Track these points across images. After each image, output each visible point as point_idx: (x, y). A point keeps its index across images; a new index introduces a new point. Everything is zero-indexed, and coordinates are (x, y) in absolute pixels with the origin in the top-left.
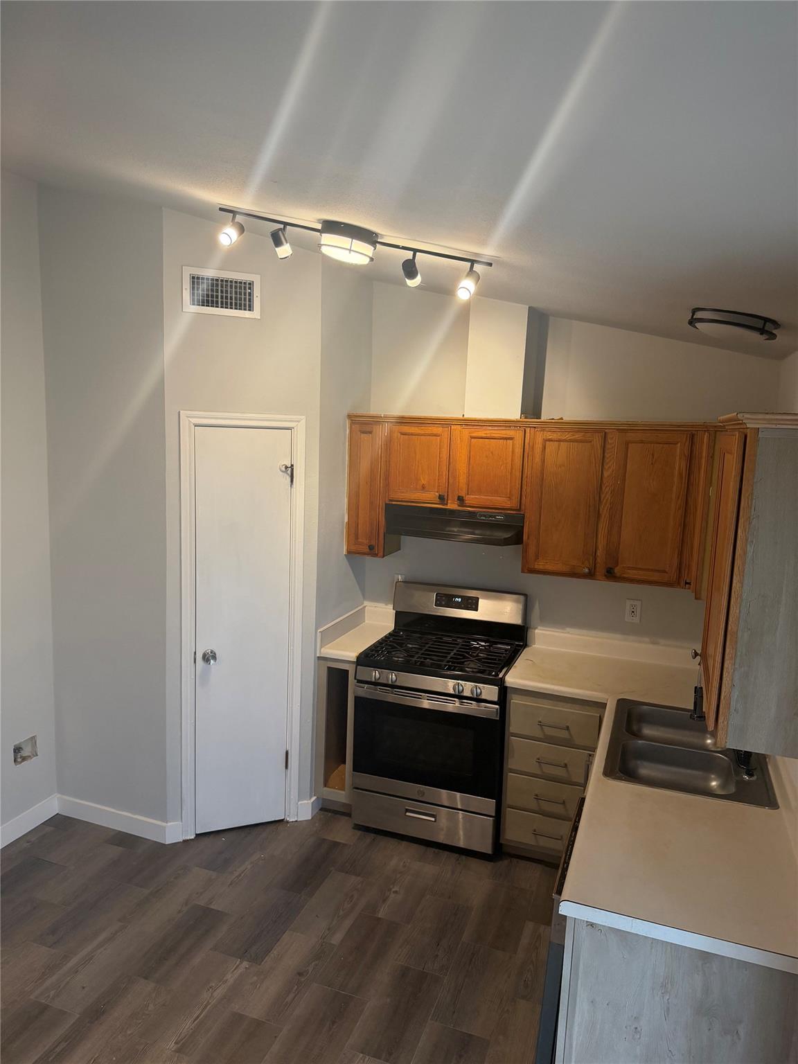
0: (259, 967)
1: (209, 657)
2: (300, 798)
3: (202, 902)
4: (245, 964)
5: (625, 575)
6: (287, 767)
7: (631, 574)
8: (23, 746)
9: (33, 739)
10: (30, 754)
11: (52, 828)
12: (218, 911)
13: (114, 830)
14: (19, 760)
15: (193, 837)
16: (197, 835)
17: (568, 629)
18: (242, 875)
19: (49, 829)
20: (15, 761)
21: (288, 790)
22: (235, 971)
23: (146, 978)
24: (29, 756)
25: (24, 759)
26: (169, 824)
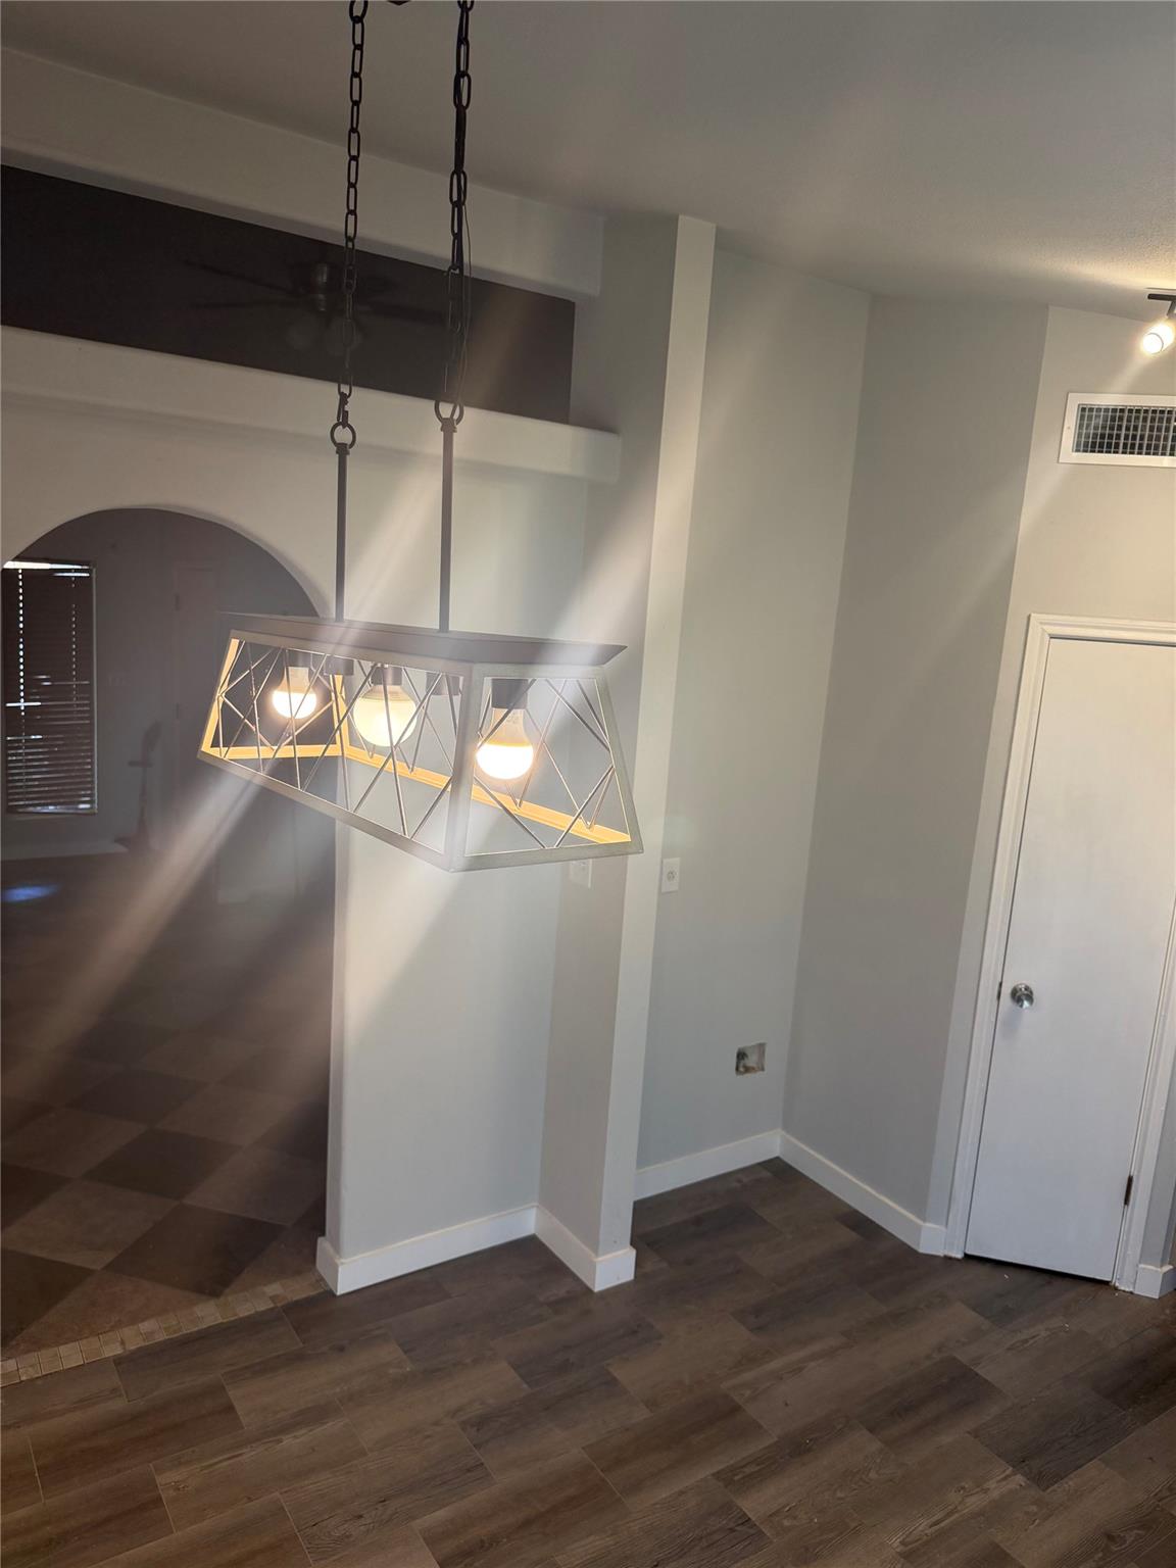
0: (1041, 1493)
1: (1021, 996)
2: (1144, 1257)
3: (963, 1357)
4: (1020, 1479)
6: (1127, 1201)
8: (748, 1053)
9: (761, 1047)
10: (754, 1065)
11: (769, 1174)
12: (986, 1381)
13: (849, 1206)
14: (742, 1069)
15: (960, 1256)
16: (967, 1256)
18: (1031, 1342)
19: (766, 1174)
20: (737, 1069)
21: (1123, 1237)
22: (1004, 1483)
23: (871, 1430)
24: (753, 1068)
25: (748, 1070)
26: (928, 1225)
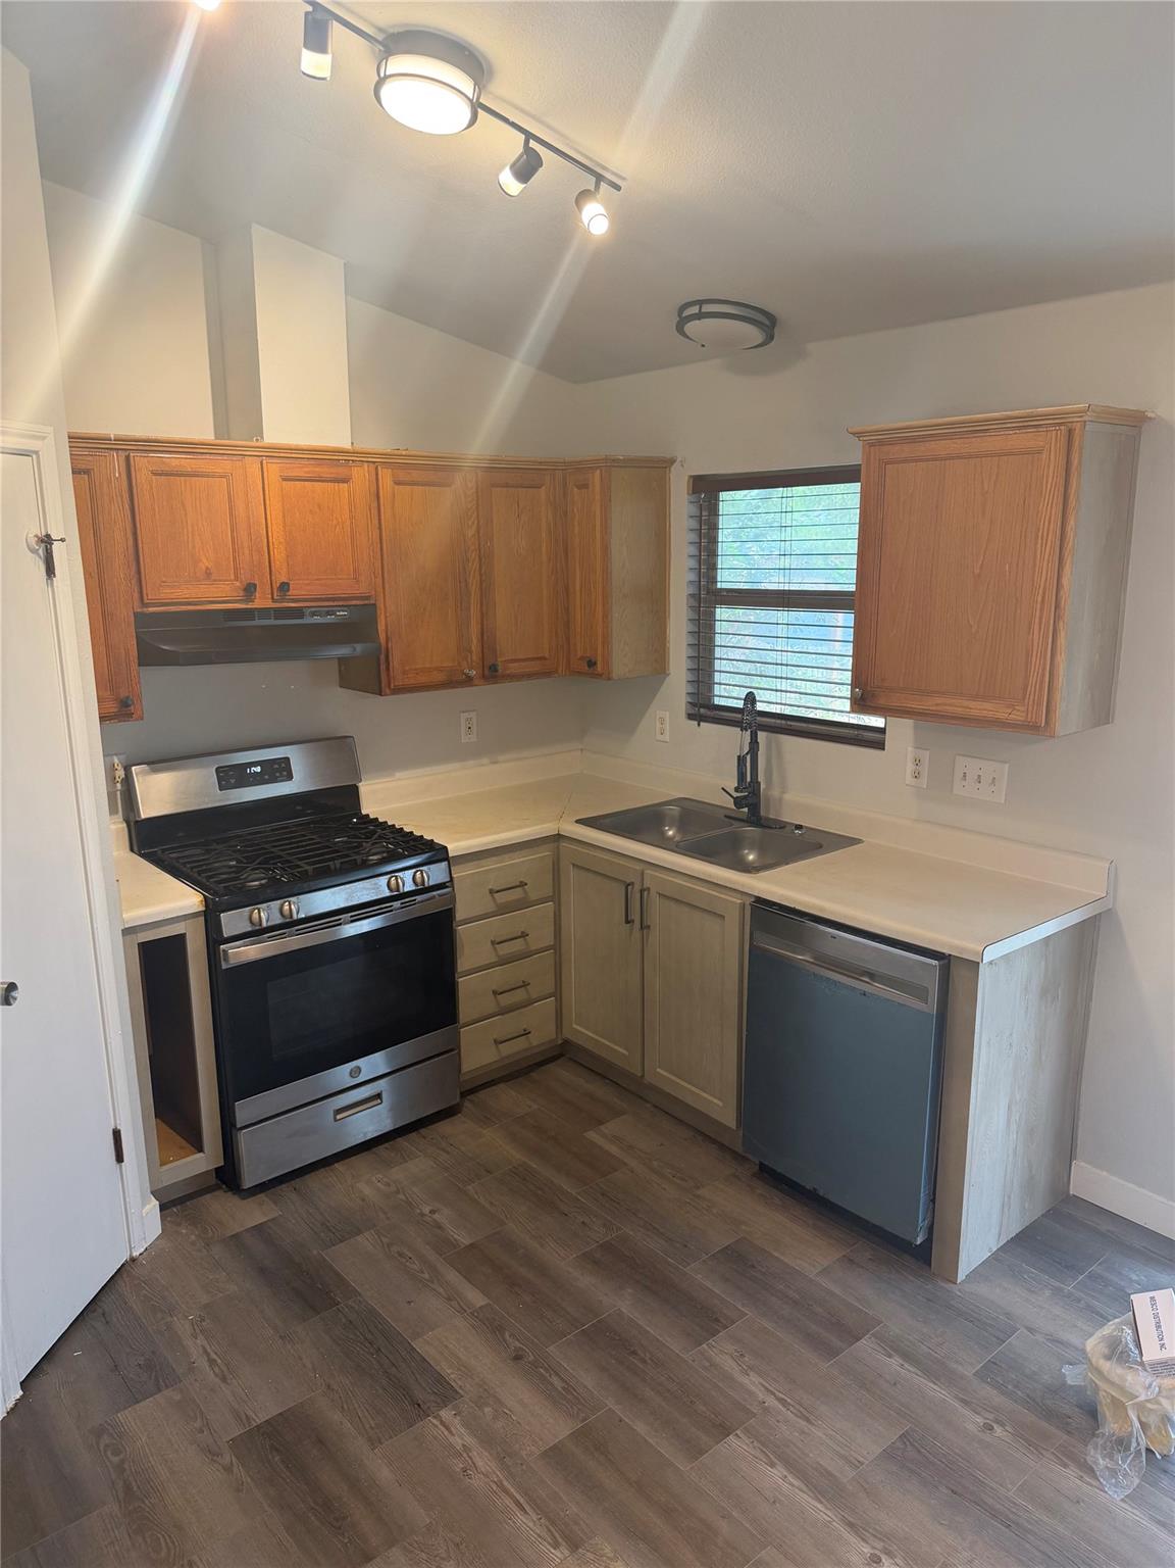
0: (465, 1398)
4: (445, 1414)
5: (508, 672)
6: (121, 1159)
7: (514, 668)
15: (18, 1394)
17: (398, 775)
18: (214, 1357)
21: (126, 1200)
22: (453, 1429)
